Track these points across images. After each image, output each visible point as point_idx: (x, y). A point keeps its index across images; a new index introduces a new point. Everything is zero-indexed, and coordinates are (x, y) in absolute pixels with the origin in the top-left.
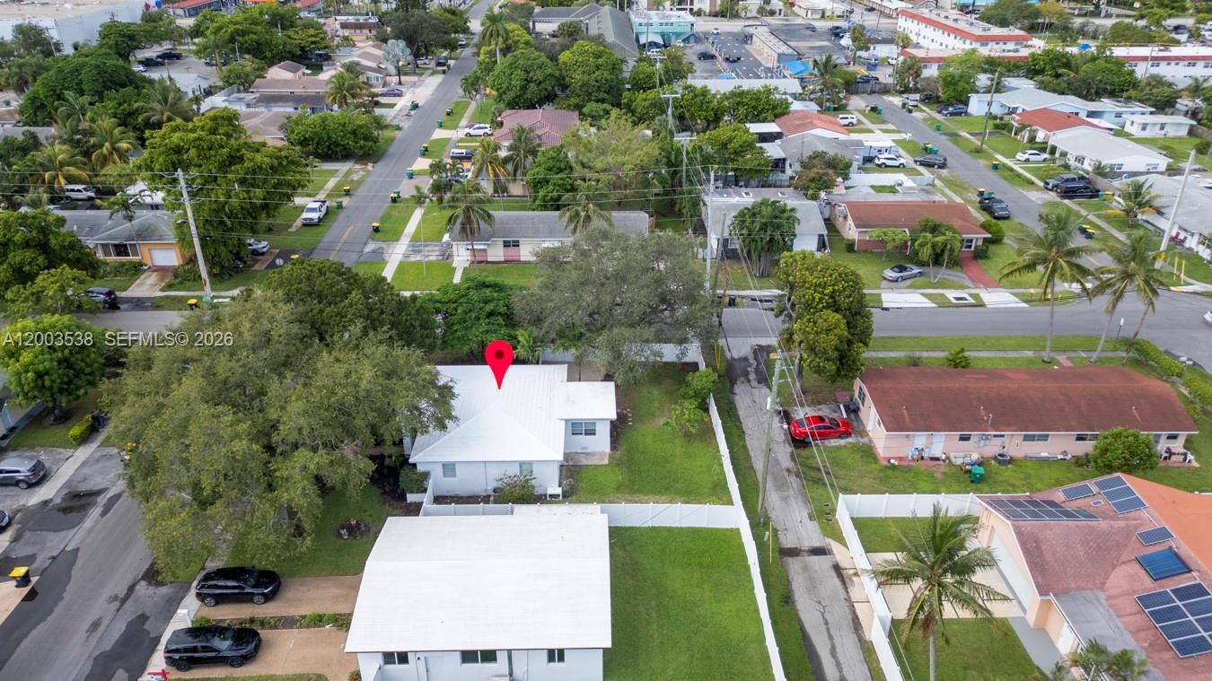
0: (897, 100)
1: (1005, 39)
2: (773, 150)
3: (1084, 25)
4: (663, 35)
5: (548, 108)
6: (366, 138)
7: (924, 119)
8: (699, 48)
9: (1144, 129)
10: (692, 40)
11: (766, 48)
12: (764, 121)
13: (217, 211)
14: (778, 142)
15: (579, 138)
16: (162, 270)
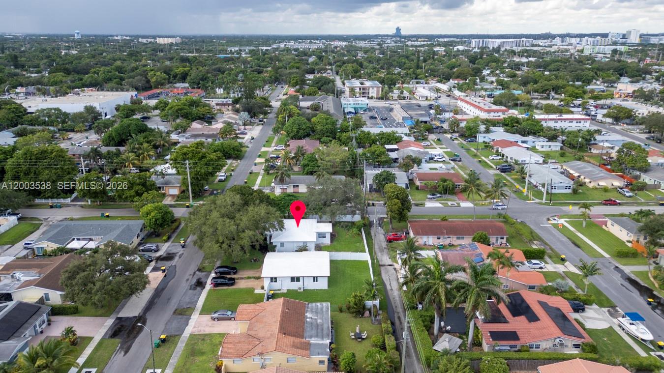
0: (449, 136)
1: (498, 111)
2: (393, 155)
3: (538, 104)
4: (355, 109)
5: (307, 139)
6: (237, 151)
7: (458, 144)
8: (370, 114)
9: (542, 147)
10: (367, 110)
11: (398, 114)
12: (392, 144)
13: (196, 174)
14: (396, 152)
15: (320, 150)
16: (173, 196)
